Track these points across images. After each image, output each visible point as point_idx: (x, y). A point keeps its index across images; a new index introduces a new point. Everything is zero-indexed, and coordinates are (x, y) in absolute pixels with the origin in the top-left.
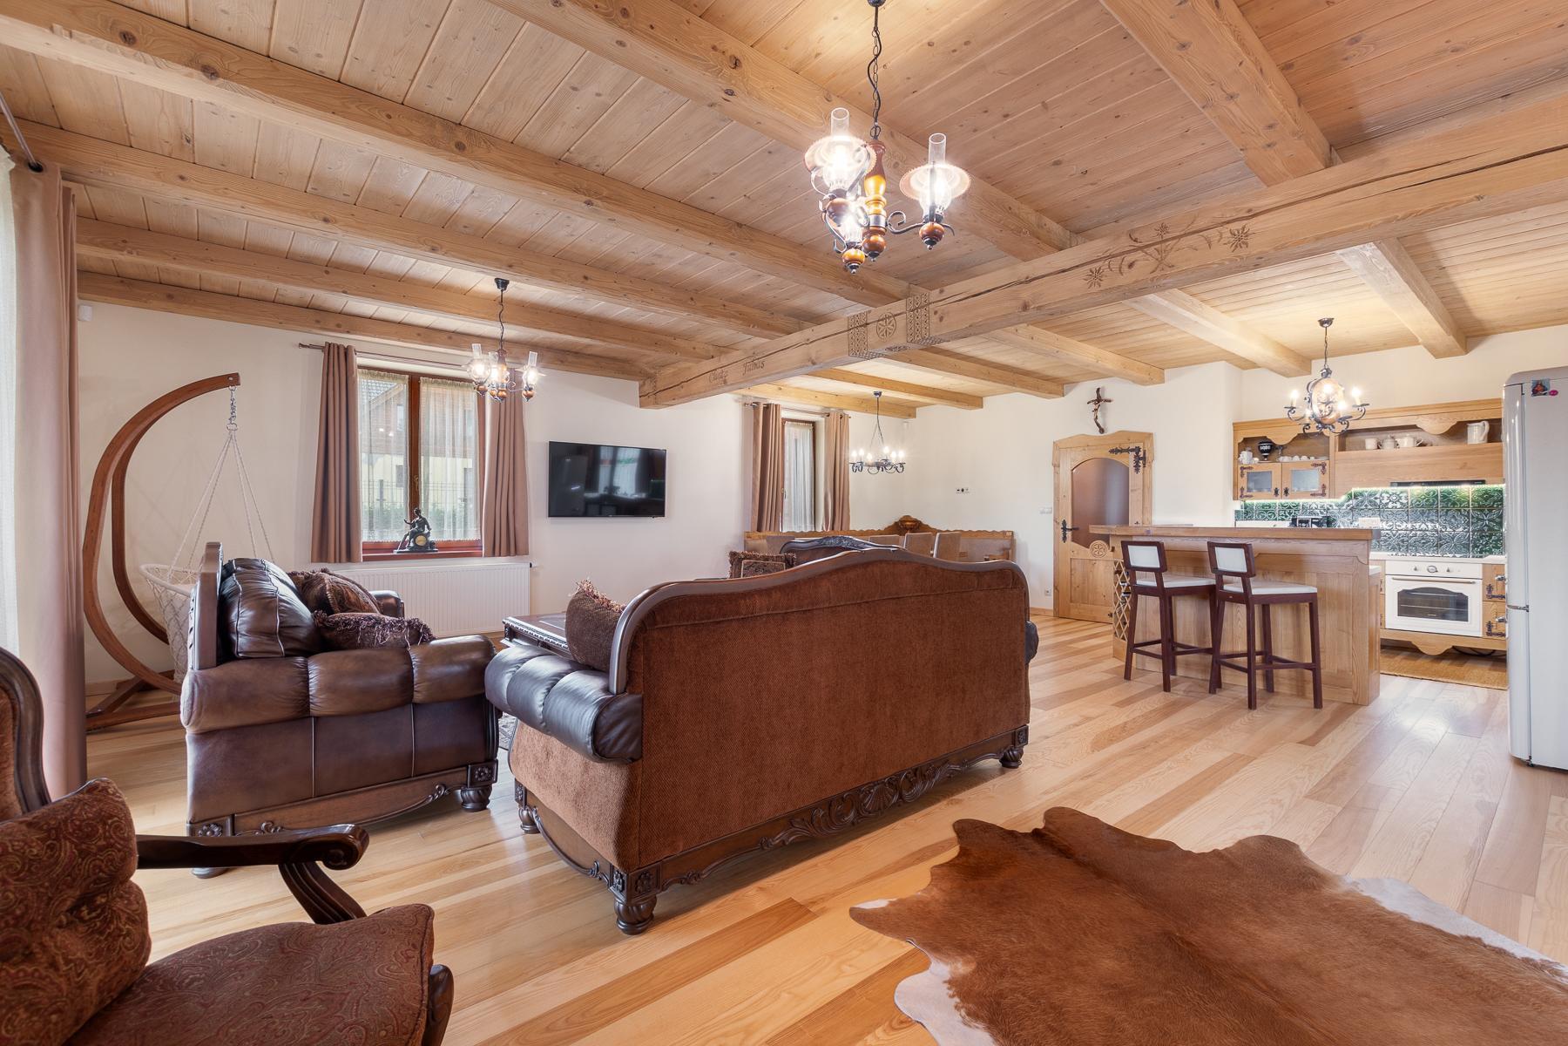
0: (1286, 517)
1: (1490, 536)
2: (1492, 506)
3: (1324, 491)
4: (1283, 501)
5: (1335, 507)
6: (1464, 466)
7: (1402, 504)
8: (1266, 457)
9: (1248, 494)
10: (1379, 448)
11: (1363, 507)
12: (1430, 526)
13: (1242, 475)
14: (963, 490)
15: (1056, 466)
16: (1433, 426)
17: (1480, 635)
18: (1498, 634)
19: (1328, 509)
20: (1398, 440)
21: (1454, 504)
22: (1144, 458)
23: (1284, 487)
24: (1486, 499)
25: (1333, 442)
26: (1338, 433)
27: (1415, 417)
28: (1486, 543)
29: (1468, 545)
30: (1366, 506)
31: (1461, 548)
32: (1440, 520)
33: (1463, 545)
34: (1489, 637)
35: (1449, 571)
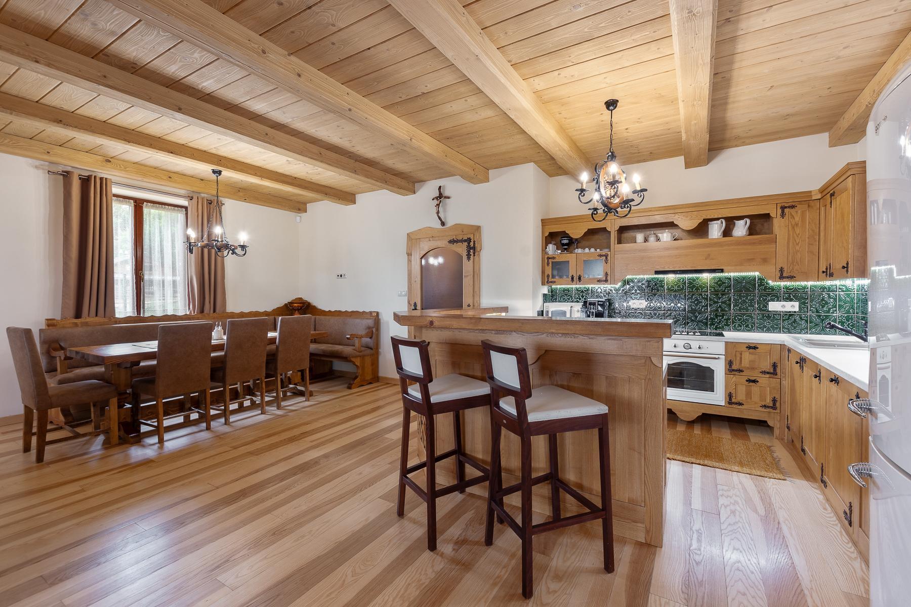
0: (580, 299)
1: (723, 316)
2: (724, 291)
3: (606, 277)
4: (578, 286)
5: (614, 292)
6: (708, 257)
8: (565, 249)
9: (553, 280)
10: (645, 242)
11: (634, 291)
13: (548, 264)
14: (341, 276)
15: (409, 255)
16: (687, 223)
17: (723, 403)
18: (736, 404)
19: (609, 293)
20: (660, 235)
21: (697, 289)
22: (474, 248)
23: (578, 275)
24: (720, 286)
25: (614, 236)
26: (617, 228)
27: (673, 215)
28: (720, 322)
29: (707, 323)
30: (636, 290)
31: (702, 326)
32: (687, 303)
33: (703, 323)
34: (730, 406)
35: (699, 348)
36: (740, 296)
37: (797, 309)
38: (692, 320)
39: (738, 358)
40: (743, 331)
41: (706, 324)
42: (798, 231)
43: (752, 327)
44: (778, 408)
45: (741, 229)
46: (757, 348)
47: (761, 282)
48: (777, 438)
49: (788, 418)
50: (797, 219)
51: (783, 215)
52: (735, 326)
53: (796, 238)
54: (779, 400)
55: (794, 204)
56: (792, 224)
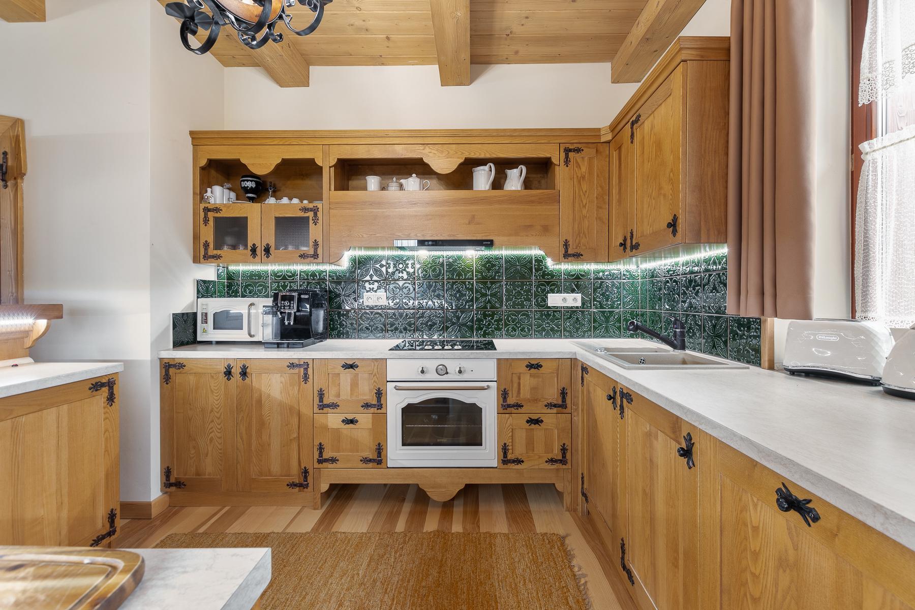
1: (492, 316)
2: (494, 278)
3: (315, 250)
4: (276, 268)
7: (408, 273)
8: (251, 198)
9: (215, 252)
10: (382, 192)
11: (366, 277)
12: (437, 302)
13: (206, 221)
16: (443, 163)
17: (495, 464)
18: (513, 461)
20: (402, 180)
21: (459, 274)
23: (264, 244)
24: (489, 269)
25: (328, 176)
26: (333, 162)
27: (421, 147)
28: (489, 325)
29: (472, 326)
30: (371, 276)
31: (466, 331)
32: (446, 295)
33: (467, 327)
34: (505, 466)
35: (460, 372)
36: (513, 284)
37: (579, 304)
38: (453, 324)
39: (515, 385)
40: (518, 337)
41: (471, 329)
42: (585, 187)
43: (529, 330)
44: (569, 462)
45: (515, 180)
46: (541, 366)
47: (539, 265)
48: (568, 510)
49: (583, 478)
50: (584, 169)
51: (567, 161)
52: (508, 330)
53: (583, 197)
54: (569, 448)
55: (579, 146)
56: (577, 176)
